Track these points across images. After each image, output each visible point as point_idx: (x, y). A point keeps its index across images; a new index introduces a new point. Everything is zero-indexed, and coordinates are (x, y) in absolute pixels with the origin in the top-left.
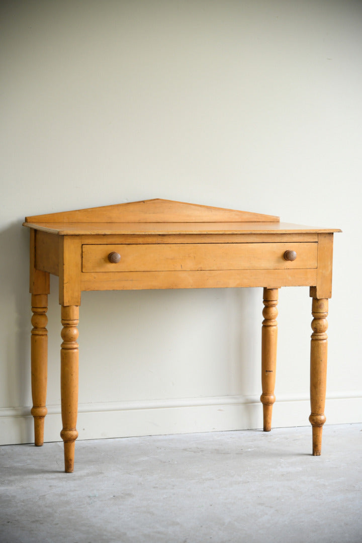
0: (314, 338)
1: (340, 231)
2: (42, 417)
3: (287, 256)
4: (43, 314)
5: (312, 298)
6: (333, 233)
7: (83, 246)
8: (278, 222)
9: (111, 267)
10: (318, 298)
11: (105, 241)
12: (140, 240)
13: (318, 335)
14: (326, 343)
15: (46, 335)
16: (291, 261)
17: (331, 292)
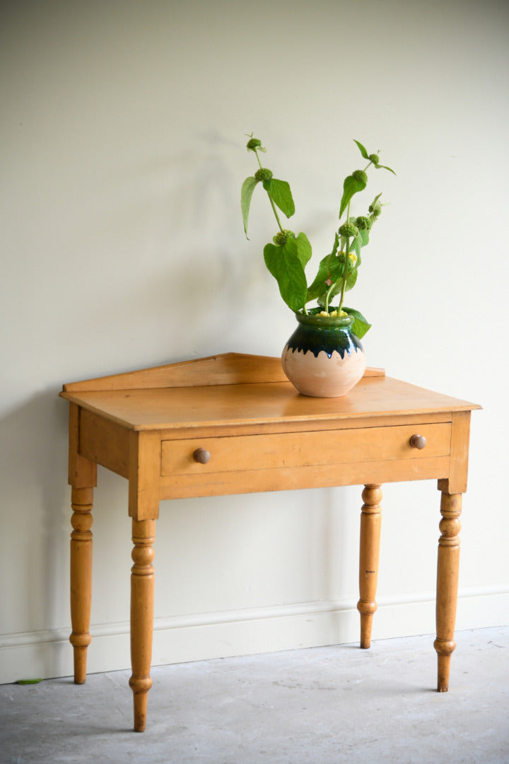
0: (443, 544)
1: (479, 408)
2: (84, 646)
3: (414, 442)
4: (87, 514)
5: (440, 492)
6: (470, 411)
7: (163, 442)
8: (383, 376)
9: (197, 466)
10: (450, 493)
11: (190, 434)
12: (234, 432)
13: (449, 540)
14: (458, 550)
15: (91, 540)
16: (420, 448)
17: (466, 485)
